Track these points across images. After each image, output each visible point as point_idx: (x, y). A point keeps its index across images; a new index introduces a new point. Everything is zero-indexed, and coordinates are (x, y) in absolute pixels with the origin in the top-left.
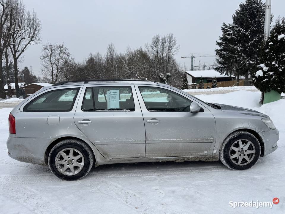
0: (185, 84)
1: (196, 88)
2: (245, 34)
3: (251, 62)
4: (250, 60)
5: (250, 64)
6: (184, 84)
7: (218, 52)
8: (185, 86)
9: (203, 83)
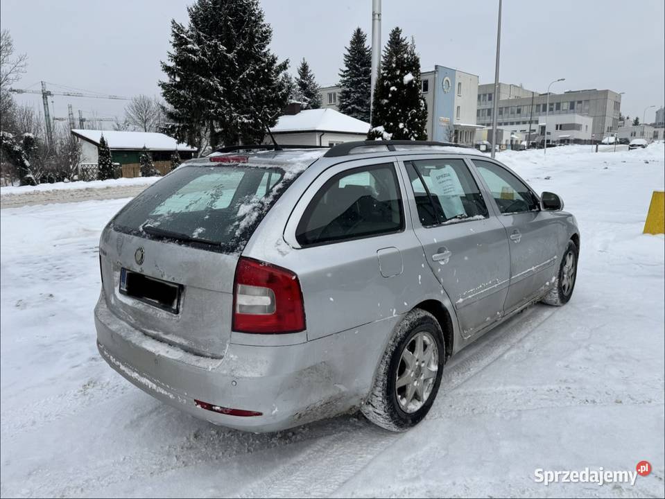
0: (106, 163)
1: (137, 176)
2: (226, 57)
3: (246, 121)
4: (242, 116)
5: (243, 123)
6: (104, 165)
7: (169, 90)
8: (106, 168)
9: (150, 163)
